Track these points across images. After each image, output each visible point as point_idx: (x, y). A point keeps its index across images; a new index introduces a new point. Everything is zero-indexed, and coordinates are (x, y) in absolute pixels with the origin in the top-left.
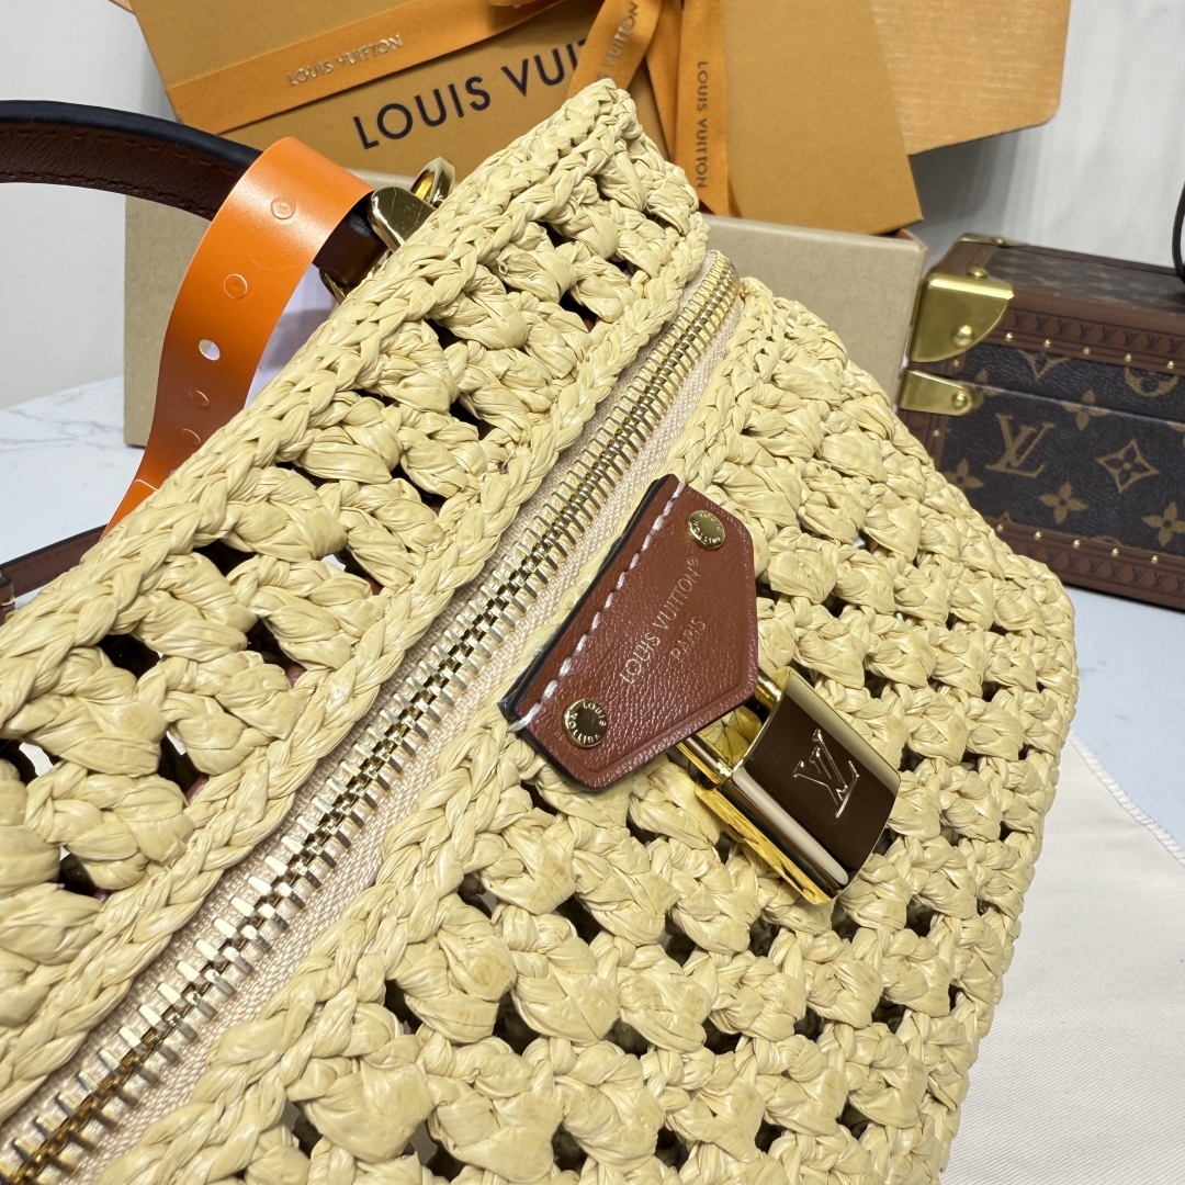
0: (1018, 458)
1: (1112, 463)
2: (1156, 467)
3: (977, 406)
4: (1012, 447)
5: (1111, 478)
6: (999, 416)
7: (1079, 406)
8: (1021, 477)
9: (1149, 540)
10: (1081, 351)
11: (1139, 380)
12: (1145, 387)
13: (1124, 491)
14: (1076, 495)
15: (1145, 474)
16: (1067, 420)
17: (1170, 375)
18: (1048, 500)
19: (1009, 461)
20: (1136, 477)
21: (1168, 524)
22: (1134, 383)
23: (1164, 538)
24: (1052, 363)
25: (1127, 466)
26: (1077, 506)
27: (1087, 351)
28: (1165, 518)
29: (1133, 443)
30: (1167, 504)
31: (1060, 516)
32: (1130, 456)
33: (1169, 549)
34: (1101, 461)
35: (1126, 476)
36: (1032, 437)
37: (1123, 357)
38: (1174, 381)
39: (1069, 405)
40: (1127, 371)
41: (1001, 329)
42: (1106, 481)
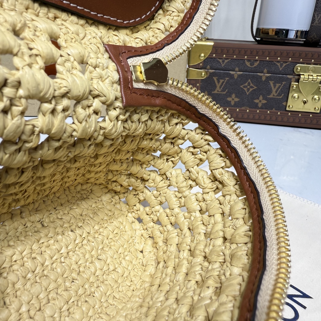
0: (220, 89)
1: (244, 87)
2: (256, 86)
3: (208, 76)
4: (218, 86)
5: (245, 91)
6: (214, 78)
7: (234, 72)
8: (221, 94)
9: (256, 106)
10: (233, 57)
11: (249, 63)
12: (251, 65)
13: (248, 94)
14: (236, 97)
15: (253, 89)
16: (232, 76)
17: (257, 61)
18: (229, 99)
19: (218, 90)
20: (251, 89)
21: (260, 101)
22: (248, 64)
23: (260, 105)
24: (226, 61)
25: (249, 87)
26: (237, 100)
27: (235, 57)
28: (260, 100)
29: (249, 80)
30: (260, 96)
31: (233, 103)
32: (249, 84)
33: (262, 108)
34: (242, 86)
35: (248, 90)
36: (223, 82)
37: (244, 57)
38: (258, 62)
39: (232, 72)
40: (246, 61)
41: (212, 53)
42: (243, 92)
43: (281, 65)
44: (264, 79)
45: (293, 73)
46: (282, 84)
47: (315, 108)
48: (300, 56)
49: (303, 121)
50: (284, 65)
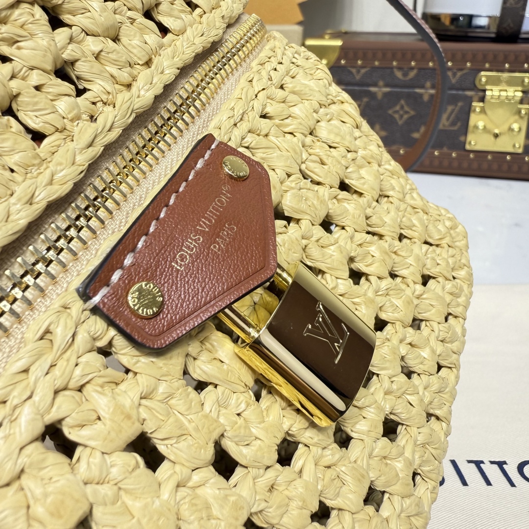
1: (395, 112)
2: (413, 111)
5: (395, 119)
7: (377, 89)
10: (374, 63)
11: (401, 73)
12: (403, 75)
13: (402, 124)
14: (383, 129)
15: (409, 115)
16: (373, 96)
17: (413, 69)
20: (406, 117)
22: (399, 74)
24: (363, 71)
25: (401, 112)
26: (383, 134)
27: (376, 63)
29: (402, 102)
30: (420, 126)
32: (402, 107)
34: (390, 112)
35: (401, 116)
37: (392, 63)
38: (415, 72)
39: (373, 89)
40: (395, 70)
41: (339, 59)
42: (393, 121)
43: (454, 75)
44: (426, 98)
45: (474, 87)
46: (456, 105)
47: (514, 146)
48: (485, 59)
49: (495, 166)
50: (459, 74)
